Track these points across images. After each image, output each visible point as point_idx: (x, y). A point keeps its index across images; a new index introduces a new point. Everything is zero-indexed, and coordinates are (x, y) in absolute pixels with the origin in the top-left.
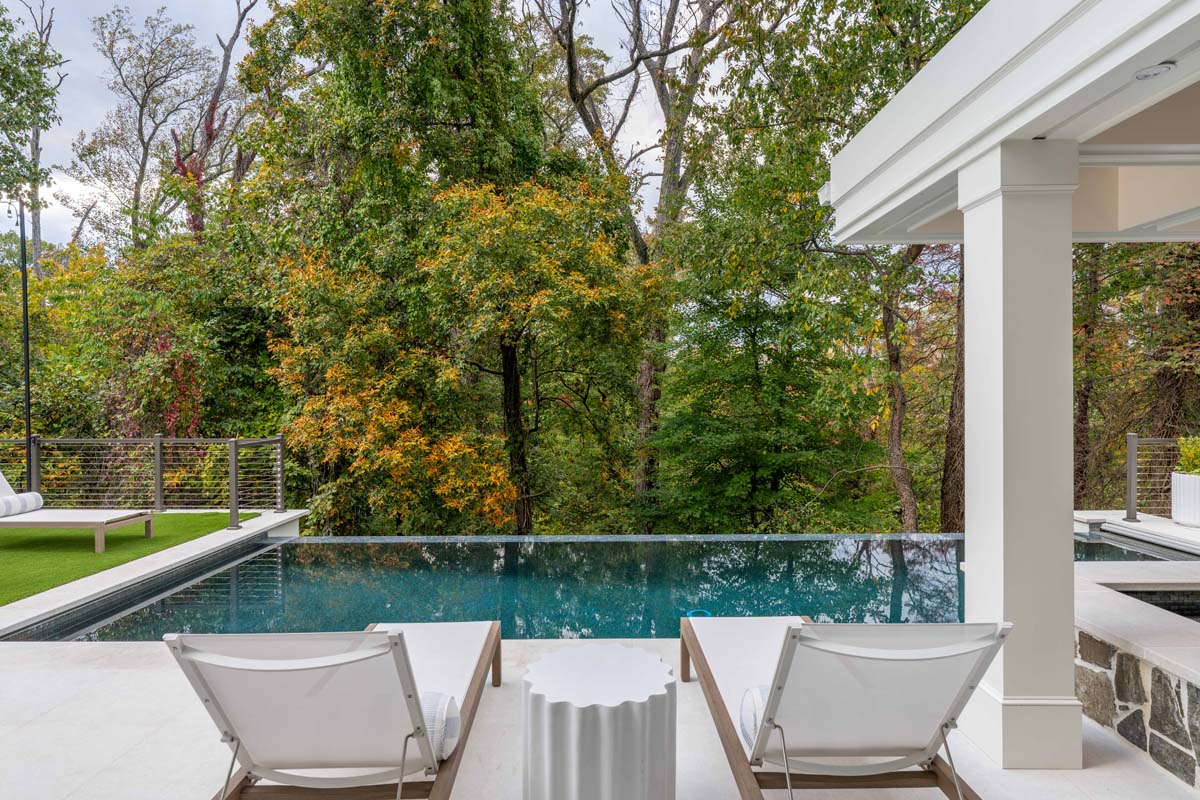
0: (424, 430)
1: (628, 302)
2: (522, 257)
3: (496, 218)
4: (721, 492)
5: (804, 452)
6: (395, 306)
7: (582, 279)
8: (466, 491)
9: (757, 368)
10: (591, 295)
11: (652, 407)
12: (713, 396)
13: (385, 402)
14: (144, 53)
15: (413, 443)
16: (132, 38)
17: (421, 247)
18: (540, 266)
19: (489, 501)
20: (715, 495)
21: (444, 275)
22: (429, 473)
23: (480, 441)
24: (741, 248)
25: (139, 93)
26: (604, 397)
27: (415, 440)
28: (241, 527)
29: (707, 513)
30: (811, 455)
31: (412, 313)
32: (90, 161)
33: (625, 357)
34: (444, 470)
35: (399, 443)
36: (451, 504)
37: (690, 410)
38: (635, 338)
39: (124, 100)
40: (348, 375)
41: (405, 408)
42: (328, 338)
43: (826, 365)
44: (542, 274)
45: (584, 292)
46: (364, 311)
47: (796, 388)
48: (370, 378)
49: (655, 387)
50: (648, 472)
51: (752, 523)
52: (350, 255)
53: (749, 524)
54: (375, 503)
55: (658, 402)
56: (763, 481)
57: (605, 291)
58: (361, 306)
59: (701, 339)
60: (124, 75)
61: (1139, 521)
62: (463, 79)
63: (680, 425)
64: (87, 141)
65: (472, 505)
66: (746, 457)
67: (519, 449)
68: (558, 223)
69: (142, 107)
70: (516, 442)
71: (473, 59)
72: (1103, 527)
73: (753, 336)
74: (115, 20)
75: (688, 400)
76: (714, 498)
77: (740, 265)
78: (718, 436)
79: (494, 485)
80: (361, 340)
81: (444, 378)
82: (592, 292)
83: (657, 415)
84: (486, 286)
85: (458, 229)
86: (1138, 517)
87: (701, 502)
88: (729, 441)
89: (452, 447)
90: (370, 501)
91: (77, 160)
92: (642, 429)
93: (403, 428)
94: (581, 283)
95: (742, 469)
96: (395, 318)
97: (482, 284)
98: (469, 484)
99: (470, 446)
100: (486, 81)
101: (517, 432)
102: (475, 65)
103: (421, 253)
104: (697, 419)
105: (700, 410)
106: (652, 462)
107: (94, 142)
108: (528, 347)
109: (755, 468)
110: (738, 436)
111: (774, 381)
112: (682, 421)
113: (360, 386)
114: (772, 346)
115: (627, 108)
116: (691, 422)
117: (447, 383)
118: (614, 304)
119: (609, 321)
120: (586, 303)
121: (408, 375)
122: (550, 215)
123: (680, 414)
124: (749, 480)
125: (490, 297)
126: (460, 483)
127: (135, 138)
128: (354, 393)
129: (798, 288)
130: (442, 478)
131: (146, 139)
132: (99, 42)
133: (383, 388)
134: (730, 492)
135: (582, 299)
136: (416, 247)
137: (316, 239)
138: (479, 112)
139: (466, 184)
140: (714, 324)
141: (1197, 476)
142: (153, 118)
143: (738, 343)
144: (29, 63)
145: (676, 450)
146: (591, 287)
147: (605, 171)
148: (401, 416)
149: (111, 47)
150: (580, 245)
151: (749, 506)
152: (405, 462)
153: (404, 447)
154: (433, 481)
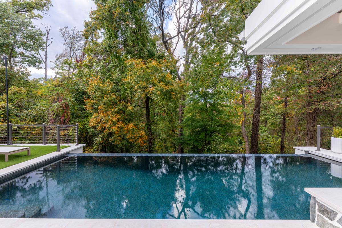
0: (123, 122)
1: (176, 90)
2: (148, 78)
3: (141, 67)
4: (198, 137)
5: (218, 127)
6: (118, 91)
7: (164, 84)
9: (207, 107)
10: (166, 88)
11: (182, 116)
12: (196, 113)
13: (114, 115)
14: (71, 37)
15: (121, 125)
16: (68, 33)
17: (124, 76)
18: (153, 80)
19: (140, 140)
21: (129, 83)
22: (125, 133)
23: (138, 125)
24: (204, 75)
25: (70, 46)
26: (171, 113)
27: (121, 124)
28: (61, 151)
29: (194, 142)
30: (220, 128)
31: (122, 92)
32: (59, 61)
33: (175, 104)
34: (129, 132)
35: (117, 125)
36: (130, 141)
37: (191, 117)
38: (177, 99)
39: (67, 47)
40: (104, 108)
41: (119, 116)
42: (100, 98)
43: (223, 106)
44: (153, 82)
45: (164, 87)
46: (109, 92)
47: (216, 112)
48: (110, 108)
49: (182, 111)
50: (181, 131)
52: (107, 78)
55: (183, 115)
56: (208, 134)
57: (170, 87)
58: (109, 90)
59: (193, 100)
60: (67, 42)
61: (321, 151)
62: (136, 34)
63: (188, 120)
64: (58, 56)
65: (136, 141)
66: (204, 129)
67: (149, 126)
68: (158, 70)
69: (71, 49)
70: (148, 124)
71: (138, 29)
72: (309, 152)
73: (206, 99)
74: (65, 29)
75: (191, 114)
77: (203, 80)
78: (197, 123)
79: (141, 136)
80: (108, 99)
81: (129, 109)
82: (166, 87)
83: (183, 118)
84: (139, 85)
85: (131, 70)
86: (320, 150)
87: (193, 139)
88: (200, 124)
89: (131, 126)
90: (110, 140)
91: (56, 60)
92: (180, 121)
93: (118, 121)
94: (163, 85)
95: (203, 131)
96: (117, 94)
97: (138, 85)
98: (135, 136)
99: (135, 126)
100: (142, 35)
101: (149, 122)
102: (139, 31)
103: (124, 77)
104: (192, 119)
105: (193, 117)
106: (182, 129)
107: (60, 56)
108: (152, 102)
109: (206, 131)
110: (202, 123)
111: (211, 110)
112: (189, 119)
113: (107, 110)
114: (210, 102)
115: (176, 45)
116: (191, 120)
117: (130, 110)
118: (172, 90)
119: (171, 95)
120: (165, 90)
121: (120, 108)
122: (156, 68)
123: (188, 118)
124: (205, 134)
125: (140, 88)
126: (132, 135)
127: (69, 56)
128: (106, 112)
129: (219, 85)
130: (128, 134)
131: (71, 56)
132: (61, 34)
133: (113, 111)
134: (200, 137)
135: (164, 89)
136: (123, 76)
137: (99, 74)
138: (139, 42)
139: (134, 59)
140: (197, 96)
141: (341, 139)
142: (73, 51)
143: (202, 101)
144: (38, 35)
145: (187, 126)
146: (166, 86)
147: (171, 59)
148: (117, 118)
149: (64, 36)
150: (164, 75)
152: (118, 130)
153: (118, 126)
154: (126, 135)
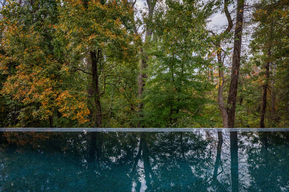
4: (161, 113)
8: (70, 111)
19: (79, 114)
20: (159, 114)
22: (57, 104)
23: (77, 94)
26: (130, 88)
29: (156, 120)
30: (190, 101)
34: (63, 103)
49: (143, 83)
51: (171, 123)
53: (170, 123)
54: (34, 114)
56: (174, 110)
65: (72, 116)
70: (96, 96)
76: (159, 115)
79: (81, 109)
87: (155, 116)
92: (139, 96)
93: (47, 88)
95: (168, 106)
98: (71, 108)
99: (72, 95)
106: (142, 105)
109: (172, 106)
124: (170, 109)
126: (68, 108)
130: (62, 106)
134: (164, 113)
151: (170, 118)
152: (46, 100)
153: (46, 94)
154: (58, 107)
